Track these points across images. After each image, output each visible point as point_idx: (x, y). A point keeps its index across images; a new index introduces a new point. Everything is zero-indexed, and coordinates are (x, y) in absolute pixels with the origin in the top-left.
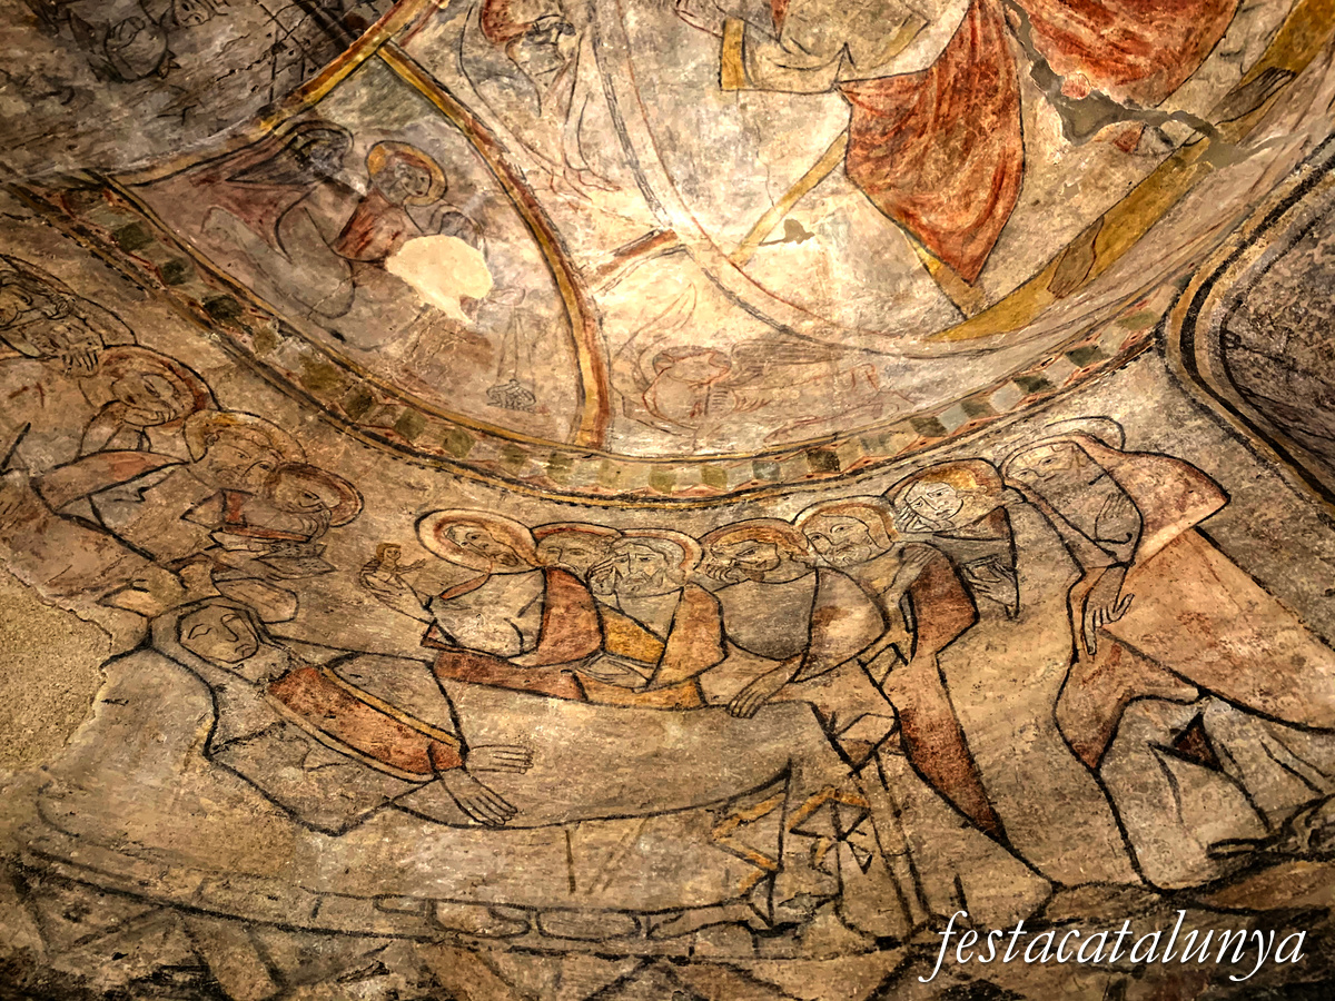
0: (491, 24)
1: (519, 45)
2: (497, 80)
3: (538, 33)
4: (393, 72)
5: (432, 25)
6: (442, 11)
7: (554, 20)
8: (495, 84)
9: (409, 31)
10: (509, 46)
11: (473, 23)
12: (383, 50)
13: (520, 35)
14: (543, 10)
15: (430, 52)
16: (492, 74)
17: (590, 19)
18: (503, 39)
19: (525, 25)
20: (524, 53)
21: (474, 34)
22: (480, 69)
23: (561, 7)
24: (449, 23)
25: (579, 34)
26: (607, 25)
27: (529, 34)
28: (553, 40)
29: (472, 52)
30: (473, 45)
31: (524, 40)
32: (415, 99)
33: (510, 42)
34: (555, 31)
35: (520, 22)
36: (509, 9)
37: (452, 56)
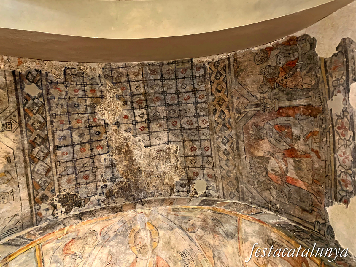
0: (66, 248)
1: (68, 257)
2: (57, 264)
3: (74, 255)
4: (35, 254)
5: (53, 243)
6: (58, 240)
7: (80, 254)
8: (56, 265)
9: (47, 242)
10: (66, 256)
11: (62, 246)
12: (37, 246)
13: (70, 254)
14: (79, 250)
15: (47, 250)
16: (57, 262)
17: (87, 257)
18: (66, 253)
19: (73, 252)
20: (68, 259)
21: (60, 249)
22: (55, 259)
23: (83, 252)
24: (57, 244)
25: (83, 259)
26: (90, 260)
27: (72, 255)
28: (76, 259)
29: (57, 254)
30: (58, 252)
31: (70, 256)
32: (35, 263)
33: (67, 254)
34: (78, 257)
35: (72, 251)
36: (73, 246)
37: (52, 253)
